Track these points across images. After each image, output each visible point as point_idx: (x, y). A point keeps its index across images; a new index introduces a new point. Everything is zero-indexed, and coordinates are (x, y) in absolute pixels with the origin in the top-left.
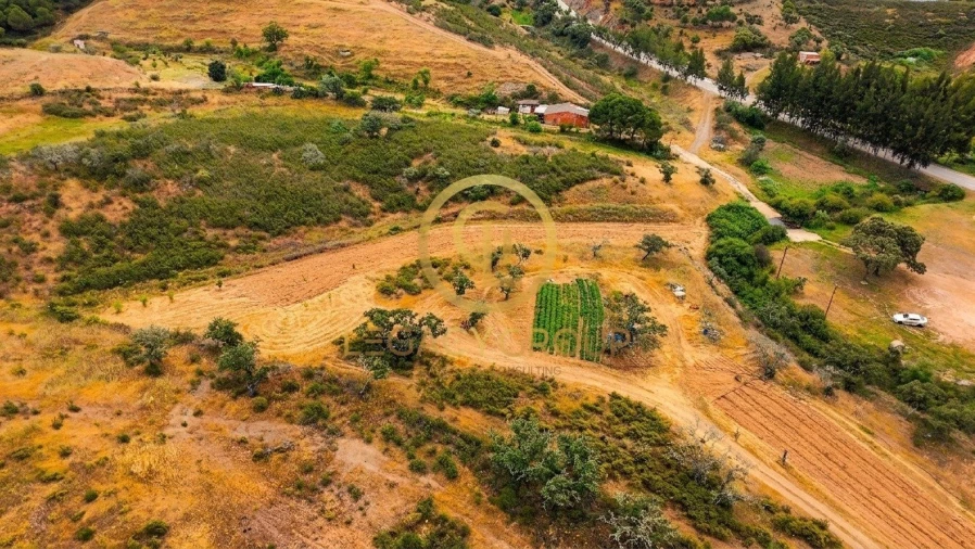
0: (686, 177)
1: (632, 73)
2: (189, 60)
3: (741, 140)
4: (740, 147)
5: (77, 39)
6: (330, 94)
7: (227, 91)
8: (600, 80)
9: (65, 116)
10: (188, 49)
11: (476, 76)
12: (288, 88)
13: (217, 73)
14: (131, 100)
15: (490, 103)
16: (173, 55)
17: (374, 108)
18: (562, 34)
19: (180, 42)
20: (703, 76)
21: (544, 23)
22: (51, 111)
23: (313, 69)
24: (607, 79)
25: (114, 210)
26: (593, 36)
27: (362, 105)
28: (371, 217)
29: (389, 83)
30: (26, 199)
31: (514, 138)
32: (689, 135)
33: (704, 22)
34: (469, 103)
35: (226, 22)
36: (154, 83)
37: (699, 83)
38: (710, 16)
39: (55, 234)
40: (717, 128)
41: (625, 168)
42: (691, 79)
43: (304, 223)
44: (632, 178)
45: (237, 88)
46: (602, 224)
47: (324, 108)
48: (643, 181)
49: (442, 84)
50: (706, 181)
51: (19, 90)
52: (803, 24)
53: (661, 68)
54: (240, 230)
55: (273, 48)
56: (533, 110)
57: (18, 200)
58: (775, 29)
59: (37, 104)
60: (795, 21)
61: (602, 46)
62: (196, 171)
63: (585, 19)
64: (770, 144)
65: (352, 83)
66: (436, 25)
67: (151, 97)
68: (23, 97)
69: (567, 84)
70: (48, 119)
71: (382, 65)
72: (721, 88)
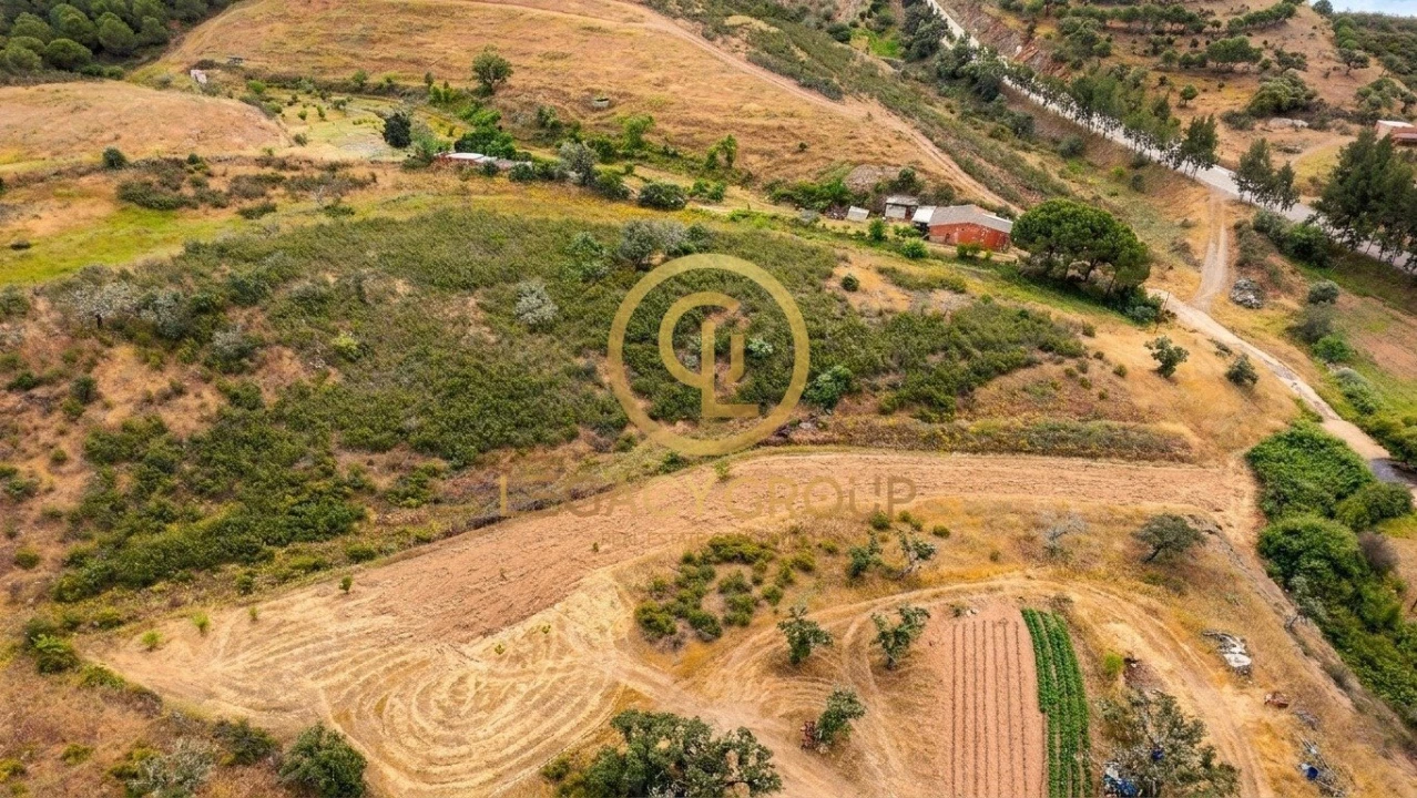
0: (1200, 368)
1: (1077, 149)
2: (359, 107)
3: (1289, 290)
4: (1290, 303)
5: (195, 67)
6: (573, 174)
7: (408, 167)
8: (1023, 160)
9: (149, 206)
10: (360, 89)
11: (815, 149)
12: (505, 164)
13: (397, 133)
14: (258, 179)
15: (838, 201)
16: (336, 97)
17: (643, 203)
18: (953, 76)
19: (348, 75)
20: (1210, 162)
21: (922, 56)
22: (129, 197)
23: (549, 130)
24: (1032, 160)
25: (186, 409)
26: (1007, 81)
27: (623, 196)
28: (630, 431)
29: (668, 156)
30: (38, 383)
31: (881, 271)
32: (1191, 272)
33: (1202, 63)
34: (803, 198)
35: (420, 44)
36: (298, 150)
37: (1202, 174)
38: (1213, 53)
39: (76, 460)
40: (1242, 264)
41: (1086, 341)
42: (1186, 167)
43: (510, 442)
44: (1099, 363)
45: (426, 161)
46: (1048, 460)
47: (562, 201)
48: (1120, 372)
49: (755, 163)
50: (1240, 377)
51: (87, 158)
52: (1375, 70)
53: (1130, 143)
54: (399, 454)
55: (489, 91)
56: (909, 214)
57: (24, 385)
58: (1327, 76)
59: (111, 183)
60: (1363, 63)
61: (1024, 101)
62: (335, 333)
63: (994, 52)
64: (1347, 299)
65: (607, 154)
66: (749, 60)
67: (288, 175)
68: (92, 170)
69: (968, 169)
70: (124, 210)
71: (660, 126)
72: (1243, 188)
